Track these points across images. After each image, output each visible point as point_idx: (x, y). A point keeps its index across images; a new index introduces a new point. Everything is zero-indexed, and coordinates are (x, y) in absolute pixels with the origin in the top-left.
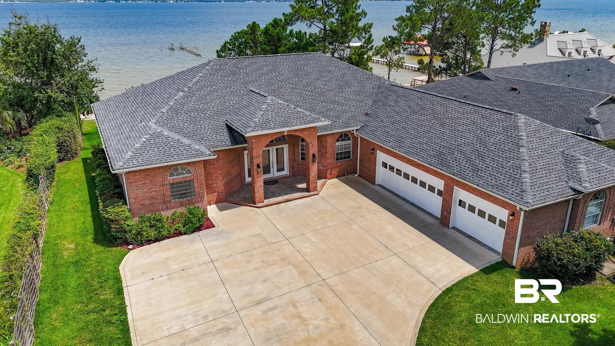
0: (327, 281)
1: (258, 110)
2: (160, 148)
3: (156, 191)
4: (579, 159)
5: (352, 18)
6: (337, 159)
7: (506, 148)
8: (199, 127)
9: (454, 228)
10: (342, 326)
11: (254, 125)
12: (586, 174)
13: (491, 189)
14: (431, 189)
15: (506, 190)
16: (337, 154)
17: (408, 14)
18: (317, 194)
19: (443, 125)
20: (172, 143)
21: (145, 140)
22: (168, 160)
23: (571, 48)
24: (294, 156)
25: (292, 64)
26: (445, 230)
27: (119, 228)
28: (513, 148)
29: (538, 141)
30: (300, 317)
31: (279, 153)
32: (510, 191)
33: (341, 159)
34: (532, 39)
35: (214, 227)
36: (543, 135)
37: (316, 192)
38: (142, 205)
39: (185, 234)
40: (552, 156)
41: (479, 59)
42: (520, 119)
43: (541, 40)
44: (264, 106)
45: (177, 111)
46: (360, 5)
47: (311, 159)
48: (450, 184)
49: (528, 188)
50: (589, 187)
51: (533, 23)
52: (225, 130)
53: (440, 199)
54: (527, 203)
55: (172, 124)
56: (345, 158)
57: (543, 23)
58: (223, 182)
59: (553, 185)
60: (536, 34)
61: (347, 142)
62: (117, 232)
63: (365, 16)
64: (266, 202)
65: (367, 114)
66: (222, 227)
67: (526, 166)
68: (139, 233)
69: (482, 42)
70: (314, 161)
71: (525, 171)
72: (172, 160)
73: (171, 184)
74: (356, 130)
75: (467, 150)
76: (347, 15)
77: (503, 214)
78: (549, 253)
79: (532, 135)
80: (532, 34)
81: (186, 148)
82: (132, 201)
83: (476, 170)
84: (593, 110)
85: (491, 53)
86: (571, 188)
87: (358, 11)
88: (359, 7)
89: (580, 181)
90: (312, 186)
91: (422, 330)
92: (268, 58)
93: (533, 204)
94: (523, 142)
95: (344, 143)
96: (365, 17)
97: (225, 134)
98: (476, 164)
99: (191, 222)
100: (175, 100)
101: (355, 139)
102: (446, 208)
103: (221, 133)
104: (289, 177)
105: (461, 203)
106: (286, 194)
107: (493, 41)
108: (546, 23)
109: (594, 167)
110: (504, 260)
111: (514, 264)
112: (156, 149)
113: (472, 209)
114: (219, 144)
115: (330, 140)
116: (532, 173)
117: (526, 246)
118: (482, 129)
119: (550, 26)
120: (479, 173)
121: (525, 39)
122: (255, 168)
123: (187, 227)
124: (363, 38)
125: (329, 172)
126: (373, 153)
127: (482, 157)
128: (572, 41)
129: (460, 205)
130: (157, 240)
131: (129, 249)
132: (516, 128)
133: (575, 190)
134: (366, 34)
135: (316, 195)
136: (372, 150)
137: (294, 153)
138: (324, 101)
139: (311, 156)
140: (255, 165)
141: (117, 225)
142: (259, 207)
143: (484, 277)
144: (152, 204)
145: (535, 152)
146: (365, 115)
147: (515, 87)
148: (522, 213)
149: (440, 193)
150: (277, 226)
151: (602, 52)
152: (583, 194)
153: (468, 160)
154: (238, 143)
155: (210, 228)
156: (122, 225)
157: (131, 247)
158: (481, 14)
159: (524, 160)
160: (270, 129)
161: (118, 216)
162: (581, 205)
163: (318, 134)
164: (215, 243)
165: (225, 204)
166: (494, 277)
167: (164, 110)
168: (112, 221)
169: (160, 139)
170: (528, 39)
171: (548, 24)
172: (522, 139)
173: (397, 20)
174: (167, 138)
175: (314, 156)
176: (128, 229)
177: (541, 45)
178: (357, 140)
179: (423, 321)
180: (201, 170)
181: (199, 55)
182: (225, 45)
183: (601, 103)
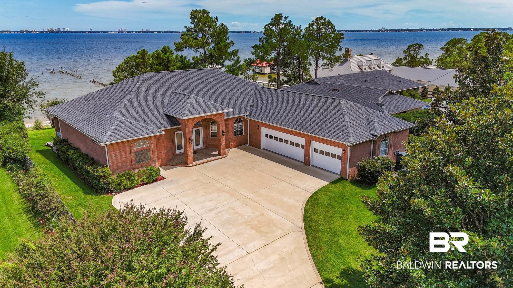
0: (248, 196)
1: (186, 104)
2: (128, 129)
3: (126, 157)
4: (374, 120)
5: (225, 46)
6: (235, 135)
7: (337, 117)
8: (147, 116)
9: (312, 166)
10: (263, 214)
11: (186, 112)
12: (378, 127)
13: (331, 138)
14: (297, 145)
15: (340, 137)
16: (235, 132)
17: (261, 43)
18: (226, 157)
19: (300, 108)
20: (134, 126)
21: (117, 124)
22: (135, 136)
23: (365, 66)
24: (207, 135)
25: (198, 76)
26: (308, 167)
27: (105, 181)
28: (340, 116)
29: (353, 112)
30: (238, 213)
31: (197, 132)
32: (342, 138)
33: (238, 135)
34: (341, 59)
35: (165, 179)
36: (355, 109)
37: (225, 156)
38: (118, 167)
39: (147, 184)
40: (361, 119)
41: (309, 73)
42: (342, 101)
43: (346, 60)
44: (190, 101)
45: (129, 107)
46: (229, 37)
47: (221, 134)
48: (309, 139)
49: (351, 135)
50: (380, 133)
51: (341, 49)
52: (165, 117)
53: (303, 150)
54: (351, 142)
55: (129, 115)
56: (240, 134)
57: (347, 49)
58: (165, 152)
59: (362, 133)
60: (343, 56)
61: (241, 124)
62: (104, 184)
63: (233, 45)
64: (195, 163)
65: (251, 106)
66: (170, 179)
67: (348, 124)
68: (119, 184)
69: (310, 62)
70: (223, 135)
71: (348, 127)
72: (138, 135)
73: (136, 152)
74: (247, 115)
75: (316, 120)
76: (222, 44)
77: (338, 151)
78: (364, 168)
79: (350, 109)
80: (341, 56)
81: (144, 128)
82: (111, 164)
83: (322, 129)
84: (380, 98)
85: (316, 69)
86: (372, 134)
87: (228, 41)
88: (228, 39)
89: (375, 130)
90: (222, 152)
91: (306, 210)
92: (181, 72)
93: (354, 142)
94: (345, 113)
95: (239, 124)
96: (233, 46)
97: (165, 120)
98: (322, 126)
99: (153, 175)
100: (127, 100)
101: (246, 121)
102: (307, 155)
103: (162, 119)
104: (203, 149)
105: (316, 150)
106: (206, 158)
107: (317, 61)
108: (348, 49)
109: (382, 123)
110: (342, 177)
111: (347, 178)
112: (125, 129)
113: (322, 152)
114: (163, 126)
115: (230, 122)
116: (352, 127)
117: (352, 167)
118: (322, 109)
119: (351, 51)
120: (324, 131)
121: (337, 60)
122: (188, 140)
123: (149, 178)
124: (233, 59)
125: (231, 144)
126: (258, 129)
127: (324, 123)
128: (365, 61)
129: (315, 151)
130: (132, 188)
131: (113, 195)
132: (341, 106)
133: (373, 135)
134: (234, 57)
135: (225, 157)
136: (258, 127)
137: (207, 132)
138: (222, 99)
139: (221, 132)
140: (188, 138)
141: (104, 179)
142: (191, 166)
143: (333, 185)
144: (124, 166)
145: (352, 117)
146: (250, 106)
147: (335, 88)
148: (349, 148)
149: (303, 147)
150: (207, 175)
151: (384, 67)
152: (378, 137)
153: (317, 125)
154: (175, 125)
155: (163, 179)
156: (107, 179)
157: (113, 193)
158: (309, 44)
159: (347, 121)
160: (197, 114)
161: (105, 173)
162: (377, 143)
163: (225, 118)
164: (170, 187)
165: (167, 166)
166: (338, 185)
167: (121, 106)
168: (101, 177)
169: (126, 124)
170: (339, 60)
171: (350, 50)
172: (344, 111)
173: (253, 47)
174: (131, 123)
175: (223, 132)
176: (111, 181)
177: (347, 64)
178: (247, 122)
179: (305, 207)
180: (154, 143)
181: (80, 77)
182: (119, 67)
183: (384, 95)
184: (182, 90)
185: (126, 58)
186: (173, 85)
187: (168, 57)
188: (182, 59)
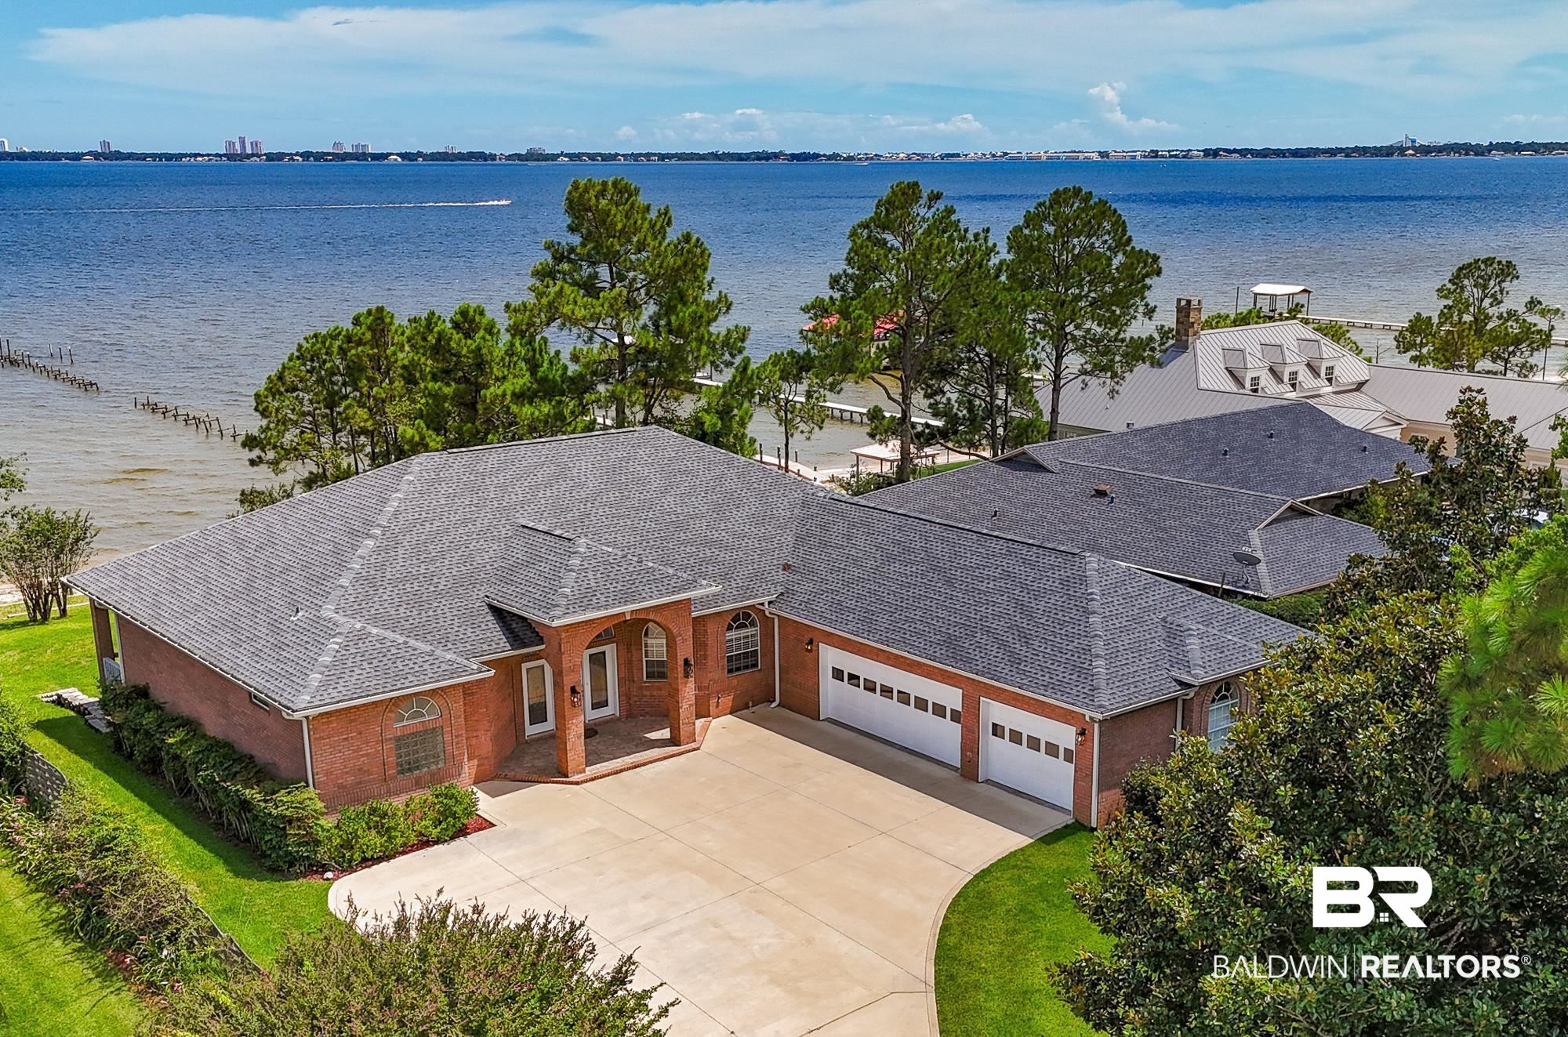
0: (765, 885)
1: (562, 570)
2: (374, 661)
3: (367, 755)
4: (1189, 629)
5: (697, 319)
6: (730, 671)
7: (1067, 619)
8: (431, 613)
9: (987, 781)
10: (809, 941)
11: (564, 602)
12: (1198, 654)
13: (1042, 692)
14: (939, 710)
15: (1068, 690)
16: (730, 659)
17: (837, 295)
18: (698, 749)
19: (949, 582)
20: (394, 651)
21: (337, 647)
22: (399, 686)
23: (1256, 368)
24: (630, 670)
26: (973, 786)
27: (304, 836)
28: (1077, 617)
29: (1122, 601)
30: (731, 938)
31: (598, 661)
32: (1074, 692)
33: (738, 669)
34: (1153, 349)
35: (494, 825)
36: (1130, 590)
37: (693, 745)
38: (341, 787)
39: (437, 842)
40: (1146, 628)
42: (1089, 562)
43: (1182, 347)
44: (575, 561)
45: (371, 581)
46: (713, 279)
47: (681, 670)
48: (973, 695)
49: (1103, 684)
50: (1200, 675)
51: (1150, 312)
52: (490, 617)
53: (957, 728)
54: (1100, 706)
55: (373, 612)
56: (746, 667)
57: (1183, 303)
58: (489, 734)
59: (1144, 677)
60: (1162, 339)
61: (750, 631)
62: (299, 845)
63: (728, 308)
64: (591, 771)
65: (786, 567)
66: (510, 826)
67: (1099, 647)
68: (348, 845)
69: (1033, 356)
70: (687, 675)
71: (1097, 656)
72: (407, 684)
73: (398, 739)
74: (770, 603)
75: (998, 626)
76: (686, 312)
77: (1065, 736)
78: (1143, 791)
79: (1112, 591)
80: (1151, 339)
81: (427, 658)
82: (321, 778)
83: (1015, 660)
84: (1254, 534)
85: (1056, 390)
86: (1176, 680)
87: (711, 296)
88: (709, 285)
89: (1188, 667)
90: (684, 730)
91: (945, 929)
93: (1110, 707)
94: (1095, 605)
95: (743, 632)
96: (727, 311)
97: (491, 626)
98: (1017, 651)
99: (454, 815)
100: (360, 557)
101: (767, 622)
102: (970, 746)
103: (483, 625)
104: (619, 719)
105: (997, 730)
106: (629, 754)
107: (1059, 358)
108: (1189, 302)
109: (1214, 642)
110: (1077, 821)
111: (1094, 825)
112: (364, 663)
113: (1016, 737)
114: (485, 647)
115: (712, 628)
116: (1111, 657)
117: (1109, 789)
118: (1024, 587)
119: (1200, 310)
120: (1021, 667)
121: (1138, 351)
122: (567, 694)
123: (444, 825)
124: (729, 364)
125: (713, 701)
126: (811, 651)
127: (1026, 639)
128: (1259, 347)
129: (995, 734)
130: (387, 858)
131: (328, 879)
132: (1083, 579)
133: (1181, 683)
134: (733, 356)
135: (694, 750)
136: (808, 644)
137: (630, 662)
138: (685, 543)
139: (681, 662)
140: (567, 689)
141: (299, 828)
142: (577, 783)
143: (1044, 848)
144: (360, 783)
145: (1116, 622)
146: (784, 569)
147: (1102, 487)
148: (1096, 726)
149: (956, 717)
150: (632, 812)
151: (1336, 372)
152: (1196, 689)
153: (1002, 645)
154: (525, 645)
155: (485, 828)
156: (311, 827)
157: (329, 875)
158: (1020, 298)
159: (1096, 635)
160: (599, 608)
161: (303, 809)
162: (1196, 708)
163: (694, 614)
164: (511, 852)
165: (496, 783)
166: (1061, 846)
167: (344, 582)
168: (290, 822)
169: (367, 644)
170: (1144, 350)
171: (1195, 303)
172: (1092, 600)
173: (805, 310)
174: (382, 640)
175: (686, 662)
176: (322, 835)
177: (1182, 361)
178: (771, 626)
179: (946, 917)
180: (458, 705)
181: (91, 384)
182: (280, 378)
183: (1270, 519)
184: (546, 515)
185: (305, 339)
186: (513, 496)
187: (479, 349)
188: (534, 350)
